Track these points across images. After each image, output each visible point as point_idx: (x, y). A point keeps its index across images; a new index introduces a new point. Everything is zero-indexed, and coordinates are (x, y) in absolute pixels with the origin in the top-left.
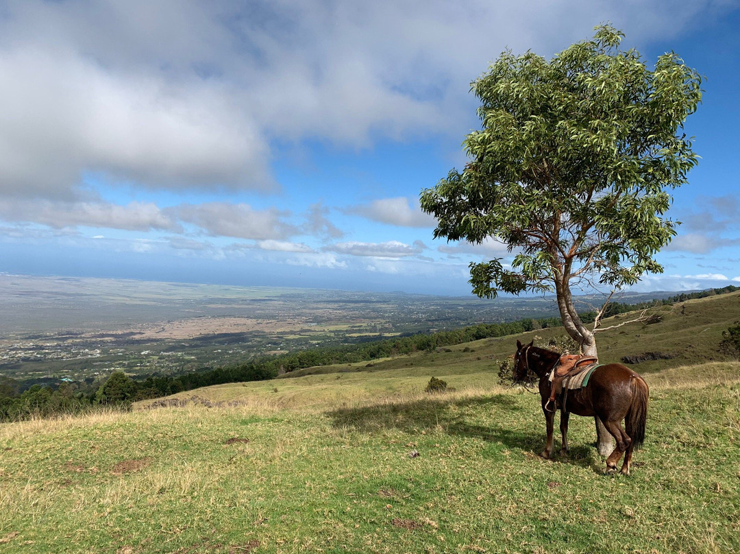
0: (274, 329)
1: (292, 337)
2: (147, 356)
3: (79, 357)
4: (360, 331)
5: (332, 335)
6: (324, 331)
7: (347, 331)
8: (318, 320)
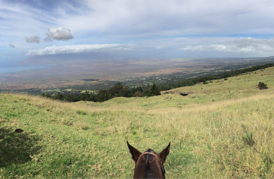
0: (192, 71)
1: (198, 72)
2: (158, 79)
3: (140, 80)
4: (218, 70)
5: (210, 71)
6: (207, 70)
7: (214, 70)
8: (205, 67)
